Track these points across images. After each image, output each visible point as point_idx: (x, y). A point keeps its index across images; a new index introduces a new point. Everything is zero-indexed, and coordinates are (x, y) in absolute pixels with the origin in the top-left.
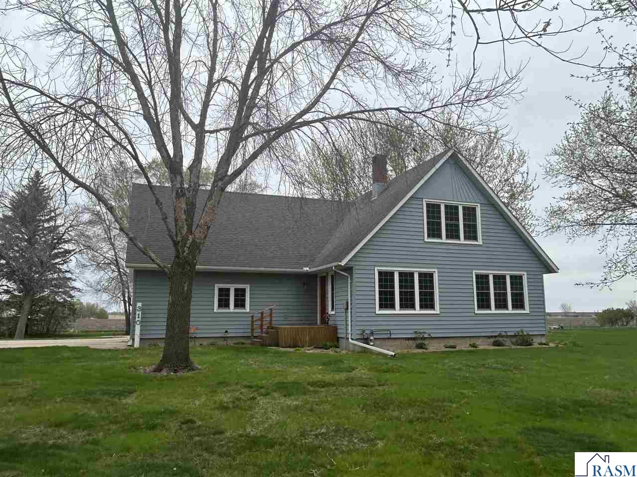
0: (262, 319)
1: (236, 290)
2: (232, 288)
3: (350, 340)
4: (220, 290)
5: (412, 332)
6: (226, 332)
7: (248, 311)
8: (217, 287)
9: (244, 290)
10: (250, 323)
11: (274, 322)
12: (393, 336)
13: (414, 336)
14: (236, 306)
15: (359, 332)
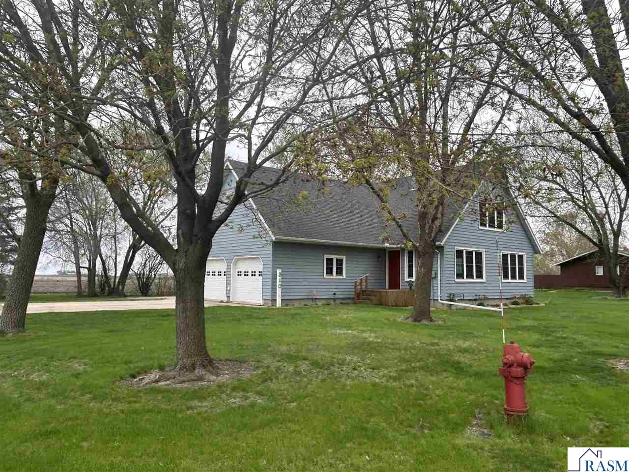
0: (361, 284)
1: (337, 260)
2: (335, 257)
3: (440, 301)
4: (327, 259)
5: (474, 295)
6: (335, 294)
7: (345, 277)
8: (326, 256)
9: (341, 260)
10: (353, 287)
11: (369, 287)
12: (465, 298)
13: (475, 298)
14: (337, 273)
15: (446, 295)
